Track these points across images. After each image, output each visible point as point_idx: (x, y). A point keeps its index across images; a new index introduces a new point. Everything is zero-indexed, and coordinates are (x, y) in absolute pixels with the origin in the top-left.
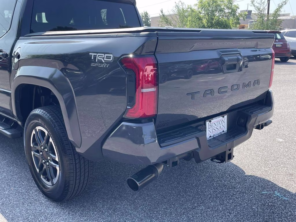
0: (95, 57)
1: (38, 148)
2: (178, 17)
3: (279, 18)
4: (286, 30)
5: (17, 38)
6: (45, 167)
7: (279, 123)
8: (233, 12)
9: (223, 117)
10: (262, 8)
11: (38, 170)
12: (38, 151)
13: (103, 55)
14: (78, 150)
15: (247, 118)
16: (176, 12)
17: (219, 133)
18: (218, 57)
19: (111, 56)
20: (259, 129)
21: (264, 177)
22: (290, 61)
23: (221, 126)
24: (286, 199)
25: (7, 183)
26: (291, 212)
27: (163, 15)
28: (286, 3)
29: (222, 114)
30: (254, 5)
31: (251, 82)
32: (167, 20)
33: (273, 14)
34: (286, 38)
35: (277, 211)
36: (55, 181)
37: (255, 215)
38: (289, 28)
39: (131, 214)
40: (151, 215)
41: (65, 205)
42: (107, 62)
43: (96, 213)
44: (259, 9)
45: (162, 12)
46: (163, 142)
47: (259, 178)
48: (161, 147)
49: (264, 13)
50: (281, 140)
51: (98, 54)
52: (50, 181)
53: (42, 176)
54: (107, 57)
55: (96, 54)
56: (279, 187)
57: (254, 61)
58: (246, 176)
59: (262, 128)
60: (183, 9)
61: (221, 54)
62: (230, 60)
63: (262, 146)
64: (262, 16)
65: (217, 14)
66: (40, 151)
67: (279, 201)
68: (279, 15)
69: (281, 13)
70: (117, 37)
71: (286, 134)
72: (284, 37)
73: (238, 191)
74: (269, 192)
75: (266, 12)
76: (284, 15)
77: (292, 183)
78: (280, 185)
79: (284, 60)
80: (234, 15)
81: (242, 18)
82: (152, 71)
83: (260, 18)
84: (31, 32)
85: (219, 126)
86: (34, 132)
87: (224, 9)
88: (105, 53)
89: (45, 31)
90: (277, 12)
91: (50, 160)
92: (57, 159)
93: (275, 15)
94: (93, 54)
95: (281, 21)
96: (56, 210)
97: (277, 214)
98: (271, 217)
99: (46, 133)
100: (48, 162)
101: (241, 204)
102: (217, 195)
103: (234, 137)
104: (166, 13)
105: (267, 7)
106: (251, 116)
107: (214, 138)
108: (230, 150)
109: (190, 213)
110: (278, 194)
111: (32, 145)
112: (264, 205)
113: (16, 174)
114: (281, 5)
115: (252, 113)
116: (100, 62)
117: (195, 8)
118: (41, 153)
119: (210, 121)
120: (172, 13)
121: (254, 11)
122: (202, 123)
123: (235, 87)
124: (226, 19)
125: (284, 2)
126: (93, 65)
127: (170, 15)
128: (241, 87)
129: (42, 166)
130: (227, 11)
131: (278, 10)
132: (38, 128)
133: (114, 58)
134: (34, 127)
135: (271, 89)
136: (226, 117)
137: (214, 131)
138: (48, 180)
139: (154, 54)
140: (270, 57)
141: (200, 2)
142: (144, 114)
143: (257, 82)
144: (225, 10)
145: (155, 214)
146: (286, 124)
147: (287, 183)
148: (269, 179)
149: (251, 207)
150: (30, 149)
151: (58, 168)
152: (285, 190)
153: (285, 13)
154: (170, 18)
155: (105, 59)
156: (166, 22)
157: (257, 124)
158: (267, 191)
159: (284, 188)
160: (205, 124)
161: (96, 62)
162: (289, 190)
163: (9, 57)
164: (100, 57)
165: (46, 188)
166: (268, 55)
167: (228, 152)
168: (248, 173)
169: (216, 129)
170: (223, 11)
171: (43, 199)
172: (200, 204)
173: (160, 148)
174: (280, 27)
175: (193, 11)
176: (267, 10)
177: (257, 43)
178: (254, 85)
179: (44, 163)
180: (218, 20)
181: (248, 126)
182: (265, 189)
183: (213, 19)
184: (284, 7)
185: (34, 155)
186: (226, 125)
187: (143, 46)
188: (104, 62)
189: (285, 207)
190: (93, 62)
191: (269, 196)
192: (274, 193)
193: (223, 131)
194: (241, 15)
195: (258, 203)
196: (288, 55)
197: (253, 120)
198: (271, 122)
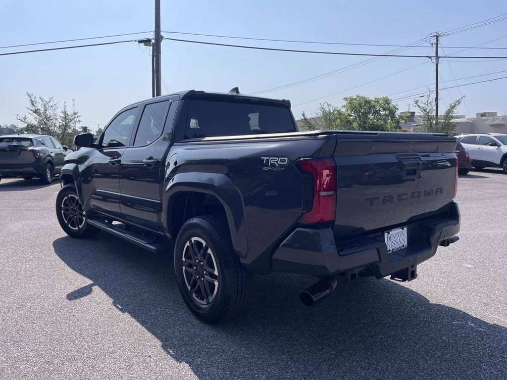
0: (268, 161)
1: (192, 262)
2: (323, 120)
3: (452, 121)
4: (462, 136)
5: (171, 145)
6: (199, 283)
7: (464, 246)
8: (392, 113)
9: (403, 229)
10: (429, 108)
11: (189, 288)
12: (190, 266)
13: (277, 158)
14: (242, 261)
15: (430, 232)
16: (321, 114)
17: (398, 247)
18: (397, 161)
19: (285, 160)
20: (444, 246)
21: (452, 306)
22: (470, 173)
23: (401, 239)
24: (483, 330)
25: (152, 304)
26: (489, 343)
27: (305, 119)
28: (459, 103)
29: (401, 225)
30: (418, 106)
31: (432, 190)
32: (310, 124)
33: (444, 116)
34: (463, 144)
35: (473, 342)
36: (211, 299)
37: (446, 346)
38: (465, 133)
39: (297, 340)
40: (322, 342)
41: (221, 328)
42: (280, 166)
43: (257, 337)
44: (425, 110)
45: (304, 115)
46: (342, 250)
47: (447, 307)
48: (340, 255)
49: (432, 115)
50: (469, 266)
51: (271, 158)
52: (205, 300)
53: (194, 294)
54: (281, 161)
55: (268, 158)
56: (472, 317)
57: (430, 169)
58: (430, 304)
59: (448, 245)
60: (330, 112)
61: (399, 158)
62: (409, 165)
63: (446, 272)
64: (428, 118)
65: (371, 116)
66: (193, 265)
67: (474, 331)
68: (452, 117)
69: (454, 115)
70: (291, 140)
71: (475, 259)
72: (462, 143)
73: (422, 321)
74: (461, 323)
75: (434, 113)
76: (457, 117)
77: (488, 313)
78: (474, 315)
79: (463, 173)
80: (393, 117)
81: (403, 121)
82: (327, 176)
83: (428, 121)
84: (186, 138)
85: (398, 239)
86: (188, 244)
87: (379, 110)
88: (278, 157)
89: (205, 137)
90: (448, 114)
91: (206, 274)
92: (216, 273)
93: (447, 117)
94: (265, 158)
95: (455, 125)
96: (211, 333)
97: (472, 346)
98: (466, 348)
99: (204, 243)
100: (204, 277)
101: (427, 334)
102: (397, 324)
103: (417, 252)
104: (308, 116)
105: (435, 108)
106: (434, 229)
107: (393, 253)
108: (413, 267)
109: (367, 341)
110: (472, 325)
111: (184, 259)
112: (456, 336)
113: (160, 295)
114: (453, 104)
115: (435, 225)
116: (273, 165)
117: (344, 110)
118: (195, 268)
119: (389, 233)
120: (315, 116)
121: (418, 113)
122: (379, 234)
123: (416, 195)
124: (382, 122)
125: (457, 101)
126: (265, 168)
127: (314, 119)
128: (422, 194)
129: (195, 282)
130: (383, 113)
131: (450, 111)
132: (193, 239)
133: (290, 161)
134: (189, 239)
135: (454, 200)
136: (405, 229)
137: (393, 244)
138: (202, 299)
139: (332, 157)
140: (449, 164)
141: (350, 103)
142: (322, 218)
143: (440, 190)
144: (381, 113)
145: (325, 340)
146: (474, 248)
147: (482, 313)
148: (459, 308)
149: (441, 337)
150: (181, 263)
151: (216, 283)
152: (481, 321)
153: (458, 115)
154: (313, 122)
155: (279, 163)
156: (309, 127)
157: (442, 239)
158: (458, 321)
159: (479, 318)
160: (383, 236)
161: (268, 166)
162: (486, 321)
163: (161, 164)
164: (273, 160)
165: (200, 308)
166: (446, 162)
167: (411, 270)
168: (433, 301)
169: (395, 243)
170: (378, 113)
171: (195, 321)
172: (378, 332)
173: (339, 257)
174: (453, 132)
175: (340, 113)
176: (435, 111)
177: (438, 147)
178: (436, 194)
179: (198, 279)
180: (372, 124)
181: (432, 240)
182: (455, 318)
183: (365, 123)
184: (458, 107)
185: (185, 270)
186: (405, 237)
187: (320, 150)
188: (277, 165)
189: (482, 339)
190: (265, 166)
191: (462, 327)
192: (467, 323)
193: (403, 246)
194: (402, 117)
195: (449, 334)
196: (468, 166)
197: (437, 234)
198: (458, 239)
